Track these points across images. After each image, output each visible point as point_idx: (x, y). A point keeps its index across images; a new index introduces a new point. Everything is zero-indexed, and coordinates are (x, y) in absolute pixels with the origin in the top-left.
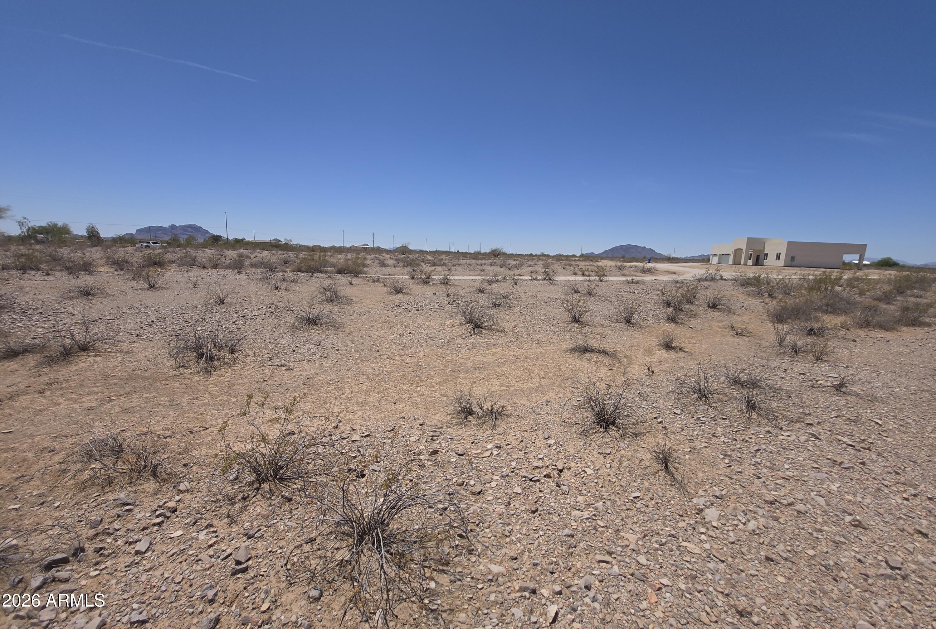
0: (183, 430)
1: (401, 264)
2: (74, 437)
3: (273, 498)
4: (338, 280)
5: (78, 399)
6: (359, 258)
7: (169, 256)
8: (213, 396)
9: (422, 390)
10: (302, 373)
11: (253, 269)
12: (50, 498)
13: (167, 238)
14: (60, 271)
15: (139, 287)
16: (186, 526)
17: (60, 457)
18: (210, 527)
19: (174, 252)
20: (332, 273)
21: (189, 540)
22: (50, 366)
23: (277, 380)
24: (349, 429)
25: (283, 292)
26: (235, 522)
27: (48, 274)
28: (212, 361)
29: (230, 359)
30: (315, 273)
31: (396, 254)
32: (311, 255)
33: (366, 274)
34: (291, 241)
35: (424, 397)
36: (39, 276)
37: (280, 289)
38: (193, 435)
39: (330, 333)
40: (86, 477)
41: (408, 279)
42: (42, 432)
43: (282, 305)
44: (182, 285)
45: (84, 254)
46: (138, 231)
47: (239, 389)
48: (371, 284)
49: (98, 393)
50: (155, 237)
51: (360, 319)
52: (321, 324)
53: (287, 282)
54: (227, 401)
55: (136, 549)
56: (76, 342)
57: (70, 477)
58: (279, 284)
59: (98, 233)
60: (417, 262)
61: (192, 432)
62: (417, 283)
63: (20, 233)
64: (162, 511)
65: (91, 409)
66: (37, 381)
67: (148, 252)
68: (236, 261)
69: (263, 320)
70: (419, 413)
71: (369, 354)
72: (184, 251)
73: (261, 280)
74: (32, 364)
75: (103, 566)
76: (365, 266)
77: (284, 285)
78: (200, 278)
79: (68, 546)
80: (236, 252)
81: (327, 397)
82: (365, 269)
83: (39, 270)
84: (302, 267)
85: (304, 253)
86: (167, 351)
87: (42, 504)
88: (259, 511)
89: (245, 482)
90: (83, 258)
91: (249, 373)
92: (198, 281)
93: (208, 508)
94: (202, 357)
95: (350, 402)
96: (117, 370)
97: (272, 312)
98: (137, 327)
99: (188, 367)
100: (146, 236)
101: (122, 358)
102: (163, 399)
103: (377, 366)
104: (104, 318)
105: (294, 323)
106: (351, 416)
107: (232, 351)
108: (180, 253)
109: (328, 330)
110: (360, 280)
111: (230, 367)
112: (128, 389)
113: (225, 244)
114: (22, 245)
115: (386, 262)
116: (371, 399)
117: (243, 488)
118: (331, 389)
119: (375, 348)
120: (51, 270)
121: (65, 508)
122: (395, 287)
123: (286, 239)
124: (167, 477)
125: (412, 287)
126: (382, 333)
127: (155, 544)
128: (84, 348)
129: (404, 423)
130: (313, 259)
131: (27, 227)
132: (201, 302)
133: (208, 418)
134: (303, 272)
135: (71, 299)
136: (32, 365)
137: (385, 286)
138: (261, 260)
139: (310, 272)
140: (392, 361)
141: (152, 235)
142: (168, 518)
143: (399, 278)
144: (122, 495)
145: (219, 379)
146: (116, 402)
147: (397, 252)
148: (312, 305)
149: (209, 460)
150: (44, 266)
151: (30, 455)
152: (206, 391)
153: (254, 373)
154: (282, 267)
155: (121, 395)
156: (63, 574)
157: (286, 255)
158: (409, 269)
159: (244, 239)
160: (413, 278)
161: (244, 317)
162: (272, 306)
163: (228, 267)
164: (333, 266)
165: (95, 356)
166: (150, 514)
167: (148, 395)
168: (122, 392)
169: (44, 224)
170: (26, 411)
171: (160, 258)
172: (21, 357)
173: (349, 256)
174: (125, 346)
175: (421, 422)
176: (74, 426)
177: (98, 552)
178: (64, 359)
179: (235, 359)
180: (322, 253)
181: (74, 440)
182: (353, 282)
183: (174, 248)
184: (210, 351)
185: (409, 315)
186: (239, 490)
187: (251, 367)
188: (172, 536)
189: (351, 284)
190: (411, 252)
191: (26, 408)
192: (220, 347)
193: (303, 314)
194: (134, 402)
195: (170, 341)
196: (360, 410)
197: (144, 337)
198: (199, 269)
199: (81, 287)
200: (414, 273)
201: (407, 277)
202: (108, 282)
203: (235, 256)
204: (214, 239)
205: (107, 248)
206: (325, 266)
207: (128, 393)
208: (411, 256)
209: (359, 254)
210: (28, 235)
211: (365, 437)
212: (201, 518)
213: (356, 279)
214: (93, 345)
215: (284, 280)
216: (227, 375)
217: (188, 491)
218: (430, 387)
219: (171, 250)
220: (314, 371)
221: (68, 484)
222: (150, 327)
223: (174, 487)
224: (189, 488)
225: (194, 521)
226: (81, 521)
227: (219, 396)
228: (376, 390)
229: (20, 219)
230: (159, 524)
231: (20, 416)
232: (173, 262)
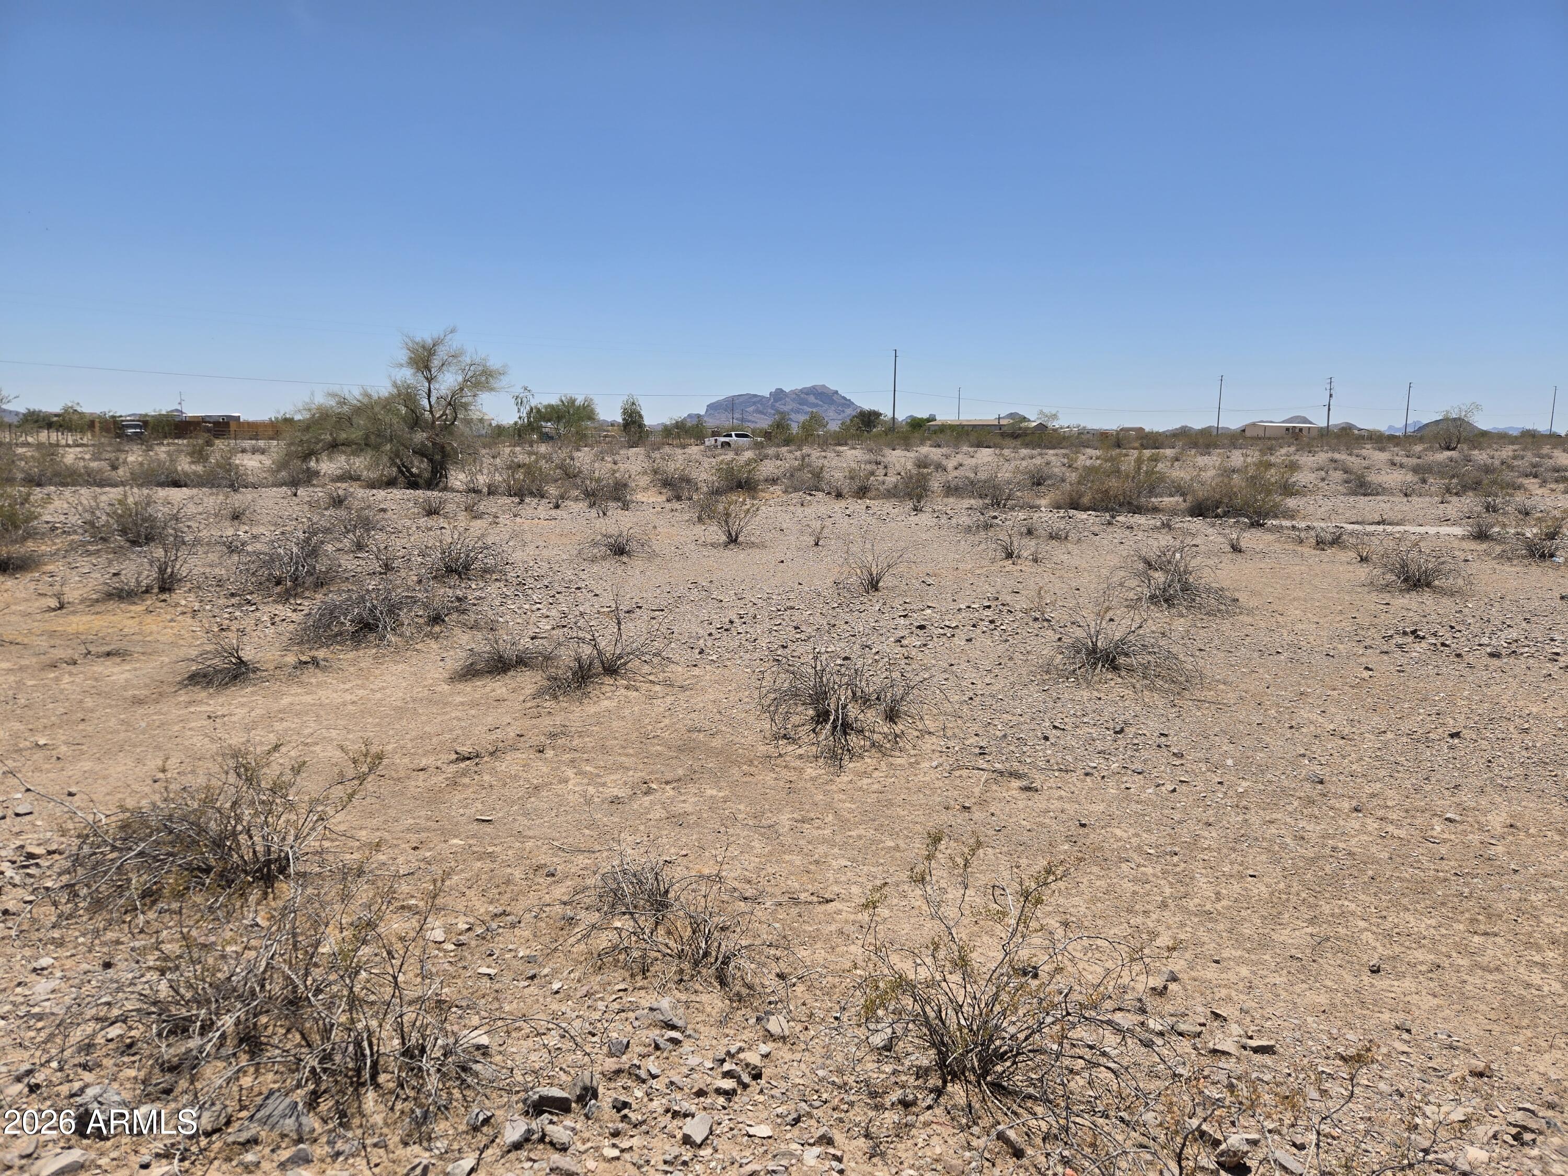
0: (778, 891)
1: (1435, 483)
2: (586, 854)
3: (976, 1130)
4: (1194, 535)
5: (598, 775)
6: (1270, 465)
7: (768, 468)
8: (843, 823)
9: (1495, 950)
10: (1067, 806)
11: (951, 500)
12: (546, 971)
13: (764, 423)
14: (576, 499)
15: (709, 541)
16: (779, 1120)
17: (564, 890)
18: (828, 1144)
19: (777, 457)
20: (1174, 512)
21: (784, 1154)
22: (555, 697)
23: (997, 812)
24: (1200, 1009)
25: (1027, 566)
26: (883, 1155)
27: (557, 507)
28: (845, 733)
29: (886, 736)
30: (1120, 513)
31: (1418, 448)
32: (1111, 459)
33: (1292, 517)
34: (1055, 417)
35: (1497, 976)
36: (543, 509)
37: (1019, 557)
38: (798, 910)
39: (1158, 700)
40: (604, 945)
41: (1463, 538)
42: (537, 833)
43: (1021, 603)
44: (793, 538)
45: (615, 463)
46: (711, 407)
47: (902, 819)
48: (1306, 550)
49: (628, 769)
50: (742, 420)
51: (1262, 665)
52: (1130, 670)
53: (1037, 537)
54: (873, 842)
55: (686, 1130)
56: (600, 653)
57: (579, 936)
58: (1016, 544)
59: (641, 416)
60: (1509, 476)
61: (795, 901)
62: (1500, 556)
63: (517, 419)
64: (734, 1067)
65: (615, 801)
66: (535, 726)
67: (730, 456)
68: (911, 477)
69: (969, 640)
70: (1474, 1030)
71: (1286, 783)
72: (798, 454)
73: (968, 529)
74: (530, 689)
75: (625, 1144)
76: (1288, 490)
77: (1027, 547)
78: (828, 522)
79: (570, 1079)
80: (912, 454)
81: (1135, 893)
82: (1291, 503)
83: (542, 497)
84: (1081, 496)
85: (1089, 451)
86: (756, 694)
87: (533, 978)
88: (938, 1150)
89: (907, 1063)
90: (615, 471)
91: (927, 779)
92: (825, 530)
93: (825, 1096)
94: (826, 721)
95: (1210, 926)
96: (662, 725)
97: (992, 622)
98: (701, 632)
99: (794, 740)
100: (723, 420)
101: (673, 698)
102: (742, 807)
103: (1313, 829)
104: (645, 606)
105: (1052, 658)
106: (1211, 973)
107: (892, 716)
108: (790, 458)
109: (1152, 688)
110: (1269, 537)
111: (884, 755)
112: (680, 772)
113: (886, 433)
114: (519, 445)
115: (1373, 478)
116: (1282, 935)
117: (904, 1078)
118: (1149, 870)
119: (1308, 767)
120: (562, 497)
121: (569, 998)
122: (1404, 565)
123: (1041, 412)
124: (745, 991)
125: (1473, 568)
126: (1339, 720)
127: (718, 1136)
128: (611, 669)
129: (1406, 1049)
130: (1118, 471)
131: (528, 408)
132: (829, 582)
133: (830, 875)
134: (1086, 509)
135: (593, 560)
136: (528, 692)
137: (1363, 560)
138: (972, 475)
139: (1107, 510)
140: (1372, 825)
141: (737, 415)
142: (745, 1086)
143: (1424, 536)
144: (665, 1003)
145: (859, 784)
146: (658, 795)
147: (1421, 440)
148: (1108, 609)
149: (830, 979)
150: (552, 490)
151: (518, 874)
152: (829, 805)
153: (941, 784)
154: (1026, 496)
155: (667, 783)
156: (559, 1131)
157: (1038, 461)
158: (1470, 502)
159: (932, 419)
160: (1481, 536)
161: (922, 627)
162: (993, 604)
163: (891, 494)
164: (1179, 490)
165: (627, 688)
166: (711, 1066)
167: (714, 792)
168: (669, 776)
169: (554, 400)
170: (516, 785)
171: (750, 472)
172: (512, 673)
173: (1237, 458)
174: (678, 672)
175: (1480, 1066)
176: (587, 832)
177: (619, 1111)
178: (579, 687)
179: (896, 736)
180: (1147, 453)
181: (587, 861)
182: (1243, 544)
183: (778, 446)
184: (844, 707)
185: (1451, 669)
186: (893, 1079)
187: (934, 764)
188: (752, 1131)
189: (1236, 549)
190: (1482, 438)
191: (516, 777)
192: (865, 701)
193: (1080, 633)
194: (688, 804)
195: (762, 672)
196: (1241, 961)
197: (714, 657)
198: (827, 498)
199: (610, 537)
200: (1490, 518)
201: (1458, 531)
202: (655, 527)
203: (909, 466)
204: (863, 421)
205: (654, 450)
206: (1152, 492)
207: (679, 780)
208: (1481, 456)
209: (1271, 450)
210: (530, 423)
211: (1256, 1050)
212: (810, 1115)
213: (1256, 533)
214: (625, 664)
215: (1030, 532)
216: (876, 774)
217: (784, 1038)
218: (1528, 945)
219: (771, 451)
220: (1102, 807)
221: (574, 950)
222: (725, 634)
223: (759, 1019)
224: (787, 1033)
225: (795, 1115)
226: (594, 1035)
227: (857, 825)
228: (1303, 909)
229: (518, 390)
230: (729, 1094)
231: (506, 791)
232: (774, 481)
